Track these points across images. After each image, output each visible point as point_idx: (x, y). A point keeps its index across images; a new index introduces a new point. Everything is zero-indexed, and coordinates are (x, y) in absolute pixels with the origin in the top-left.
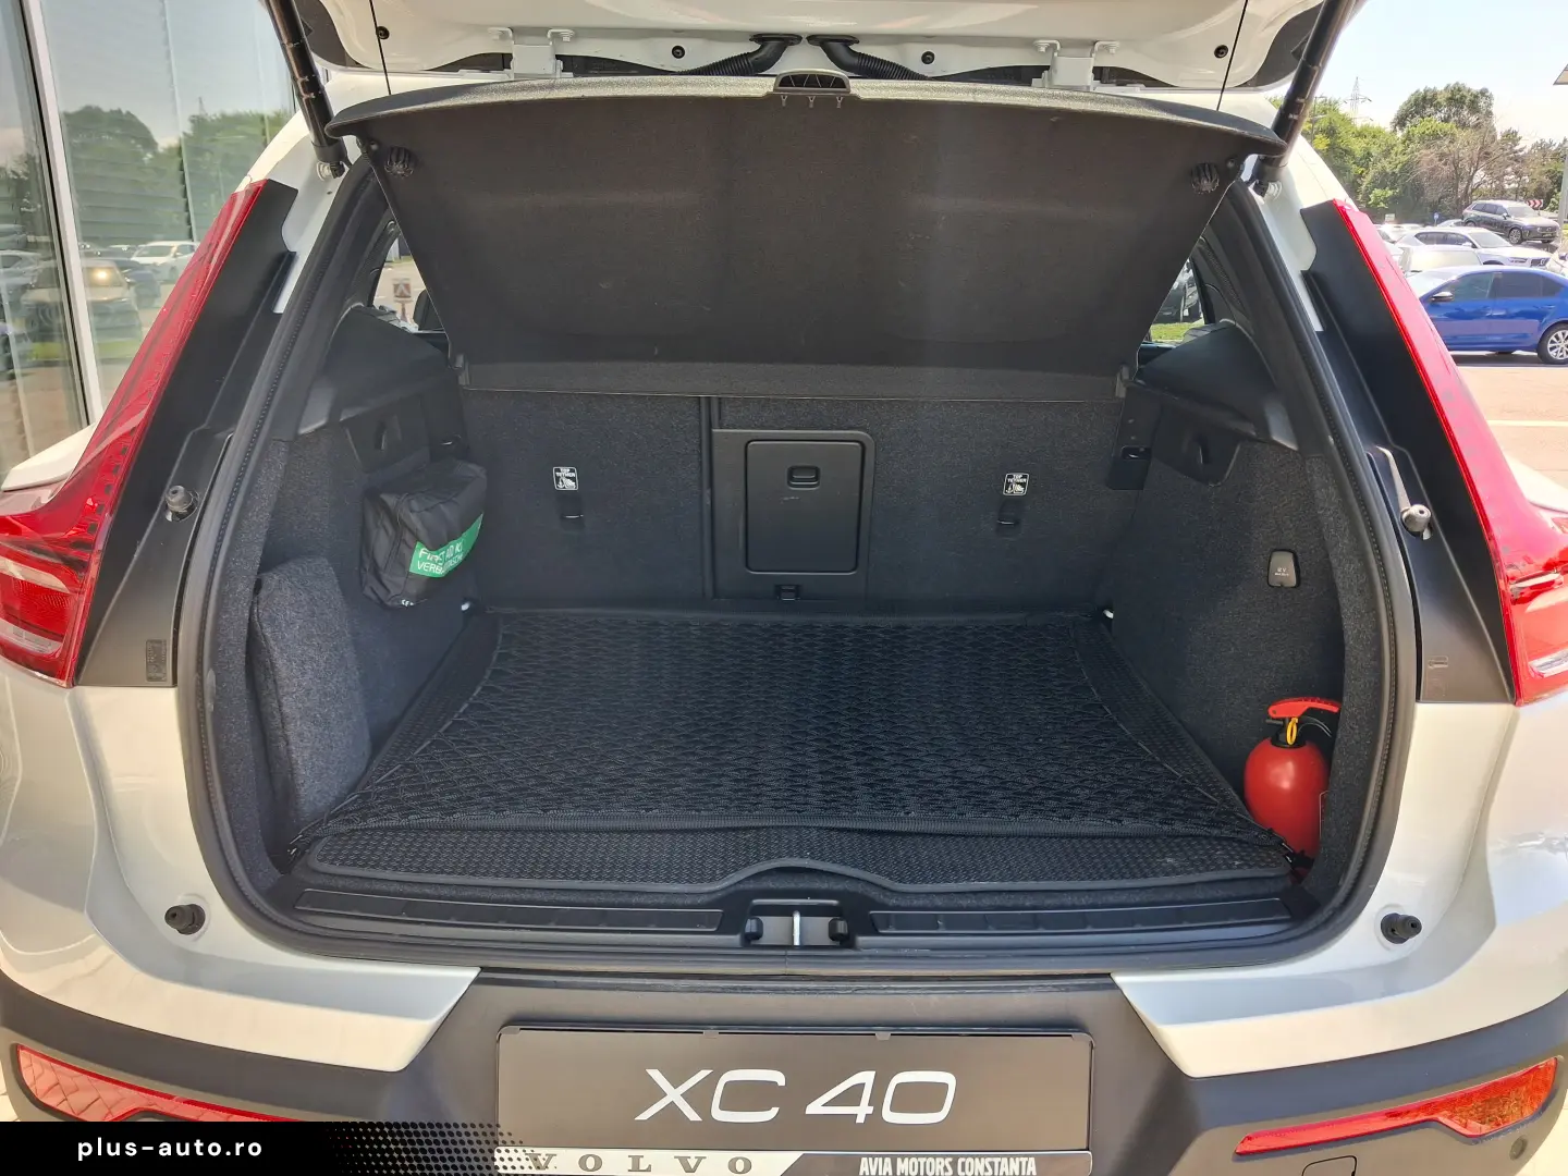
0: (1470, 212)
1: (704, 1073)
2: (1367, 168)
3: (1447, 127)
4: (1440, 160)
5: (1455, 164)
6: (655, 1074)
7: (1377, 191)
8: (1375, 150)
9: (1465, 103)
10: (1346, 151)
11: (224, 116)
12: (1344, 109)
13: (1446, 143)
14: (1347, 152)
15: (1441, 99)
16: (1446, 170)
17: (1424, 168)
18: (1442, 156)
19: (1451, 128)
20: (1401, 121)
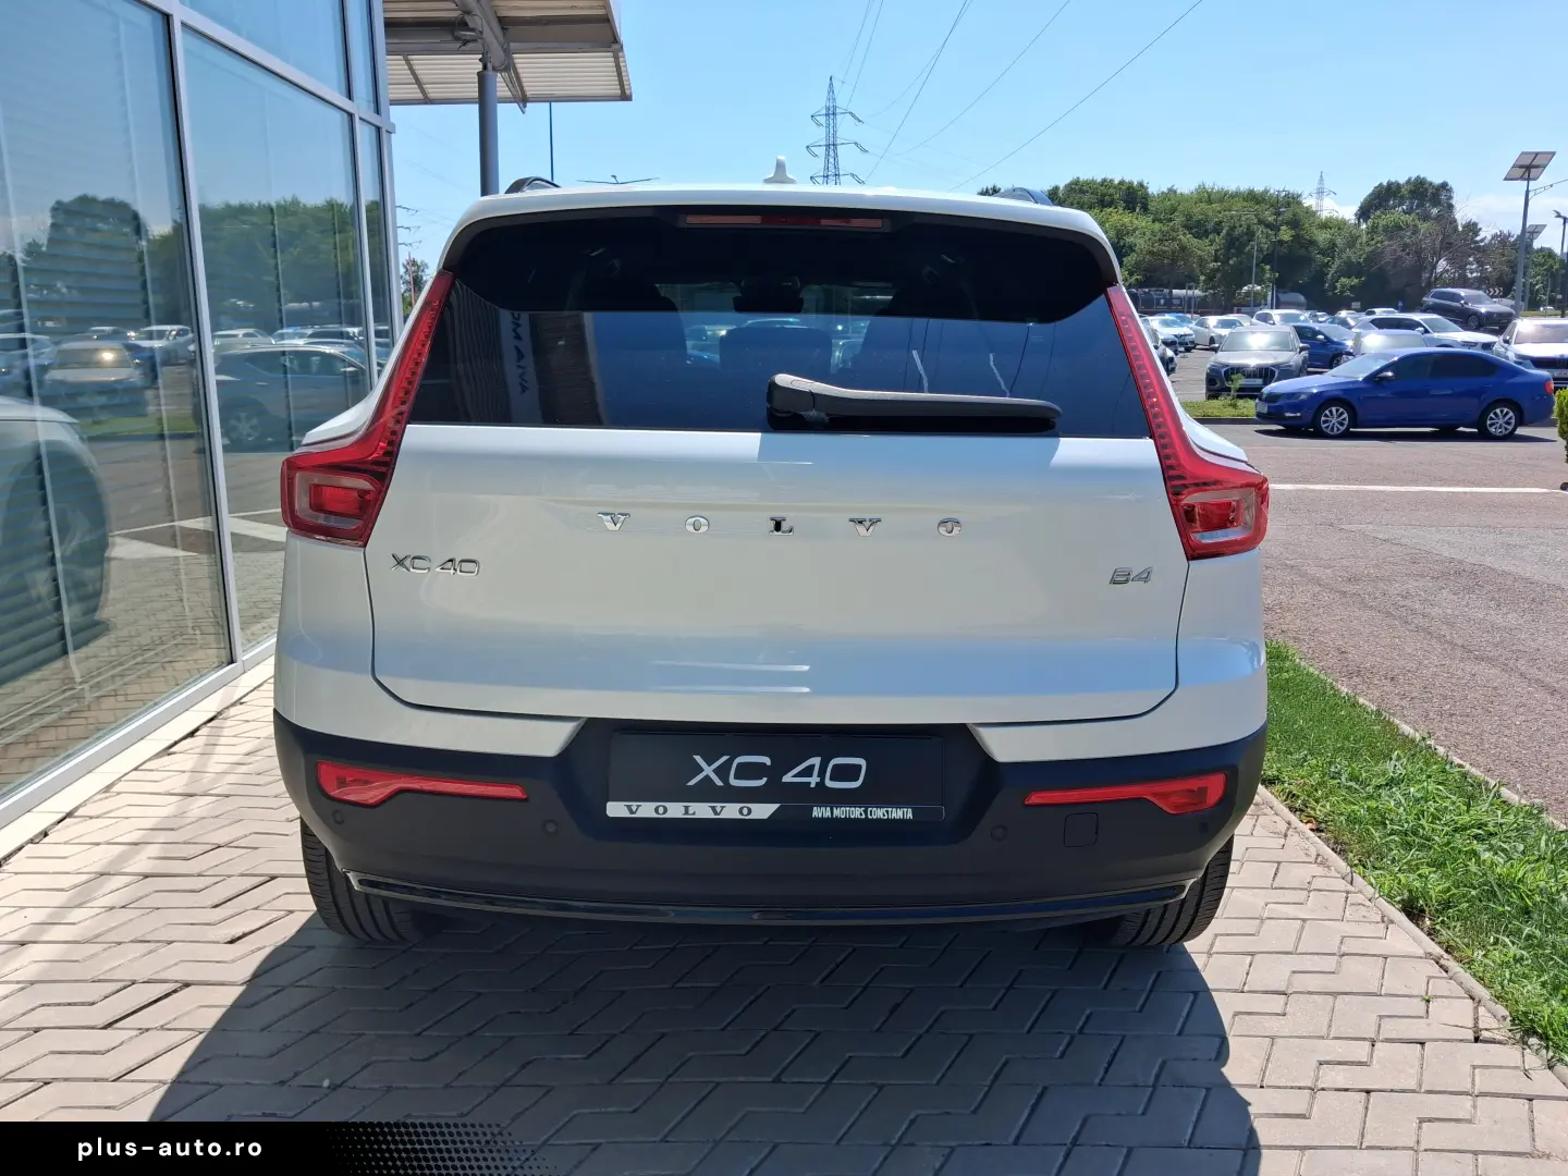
0: (1429, 300)
1: (725, 758)
2: (1333, 258)
3: (1409, 218)
4: (1403, 250)
5: (1418, 253)
6: (698, 758)
7: (1343, 280)
8: (1339, 241)
9: (1428, 196)
10: (1310, 241)
11: (228, 206)
12: (1308, 202)
13: (1408, 234)
14: (1312, 243)
15: (1404, 191)
16: (1409, 260)
17: (1388, 258)
18: (1405, 246)
19: (1413, 220)
20: (1364, 212)
